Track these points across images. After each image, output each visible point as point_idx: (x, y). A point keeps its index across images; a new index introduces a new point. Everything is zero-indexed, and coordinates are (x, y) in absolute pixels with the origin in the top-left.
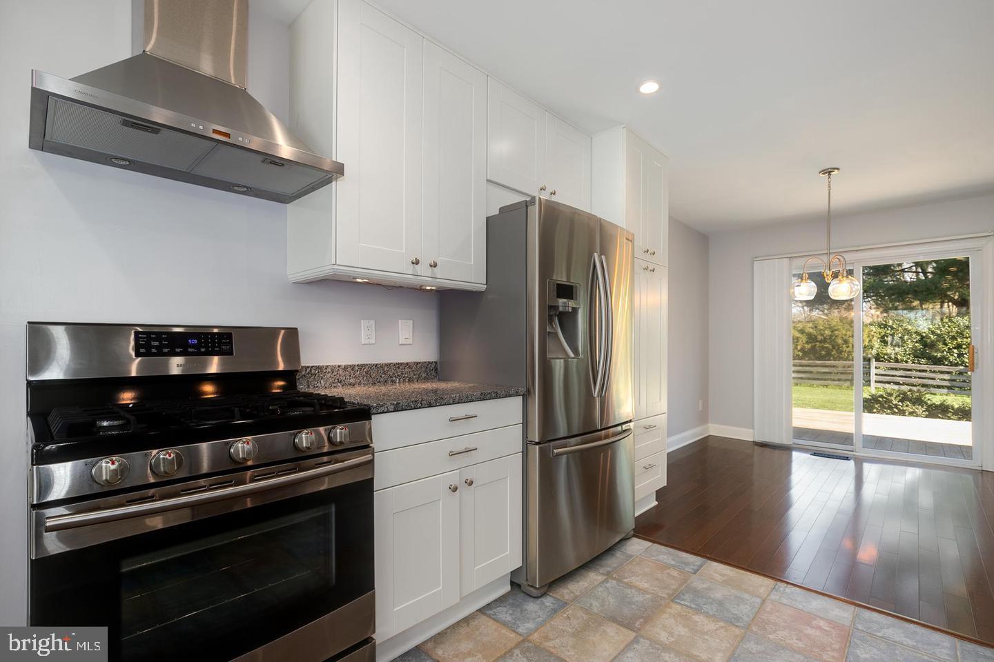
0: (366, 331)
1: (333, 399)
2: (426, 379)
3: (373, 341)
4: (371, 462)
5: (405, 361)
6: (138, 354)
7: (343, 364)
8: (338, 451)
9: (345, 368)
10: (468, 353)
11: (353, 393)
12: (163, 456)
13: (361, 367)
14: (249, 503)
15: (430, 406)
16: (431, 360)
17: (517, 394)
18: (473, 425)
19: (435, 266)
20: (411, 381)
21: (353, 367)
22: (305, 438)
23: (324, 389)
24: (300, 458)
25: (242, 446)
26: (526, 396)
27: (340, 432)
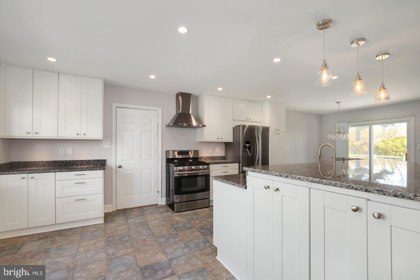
0: (210, 150)
1: (204, 162)
2: (222, 160)
3: (211, 152)
4: (209, 171)
5: (218, 156)
6: (178, 155)
7: (206, 156)
8: (204, 169)
9: (206, 157)
10: (230, 155)
11: (207, 162)
12: (181, 168)
13: (209, 157)
14: (186, 175)
15: (219, 164)
16: (223, 156)
17: (237, 163)
18: (227, 168)
19: (218, 138)
20: (219, 160)
21: (208, 157)
22: (201, 167)
23: (203, 160)
24: (200, 169)
25: (186, 168)
26: (239, 163)
27: (205, 167)
